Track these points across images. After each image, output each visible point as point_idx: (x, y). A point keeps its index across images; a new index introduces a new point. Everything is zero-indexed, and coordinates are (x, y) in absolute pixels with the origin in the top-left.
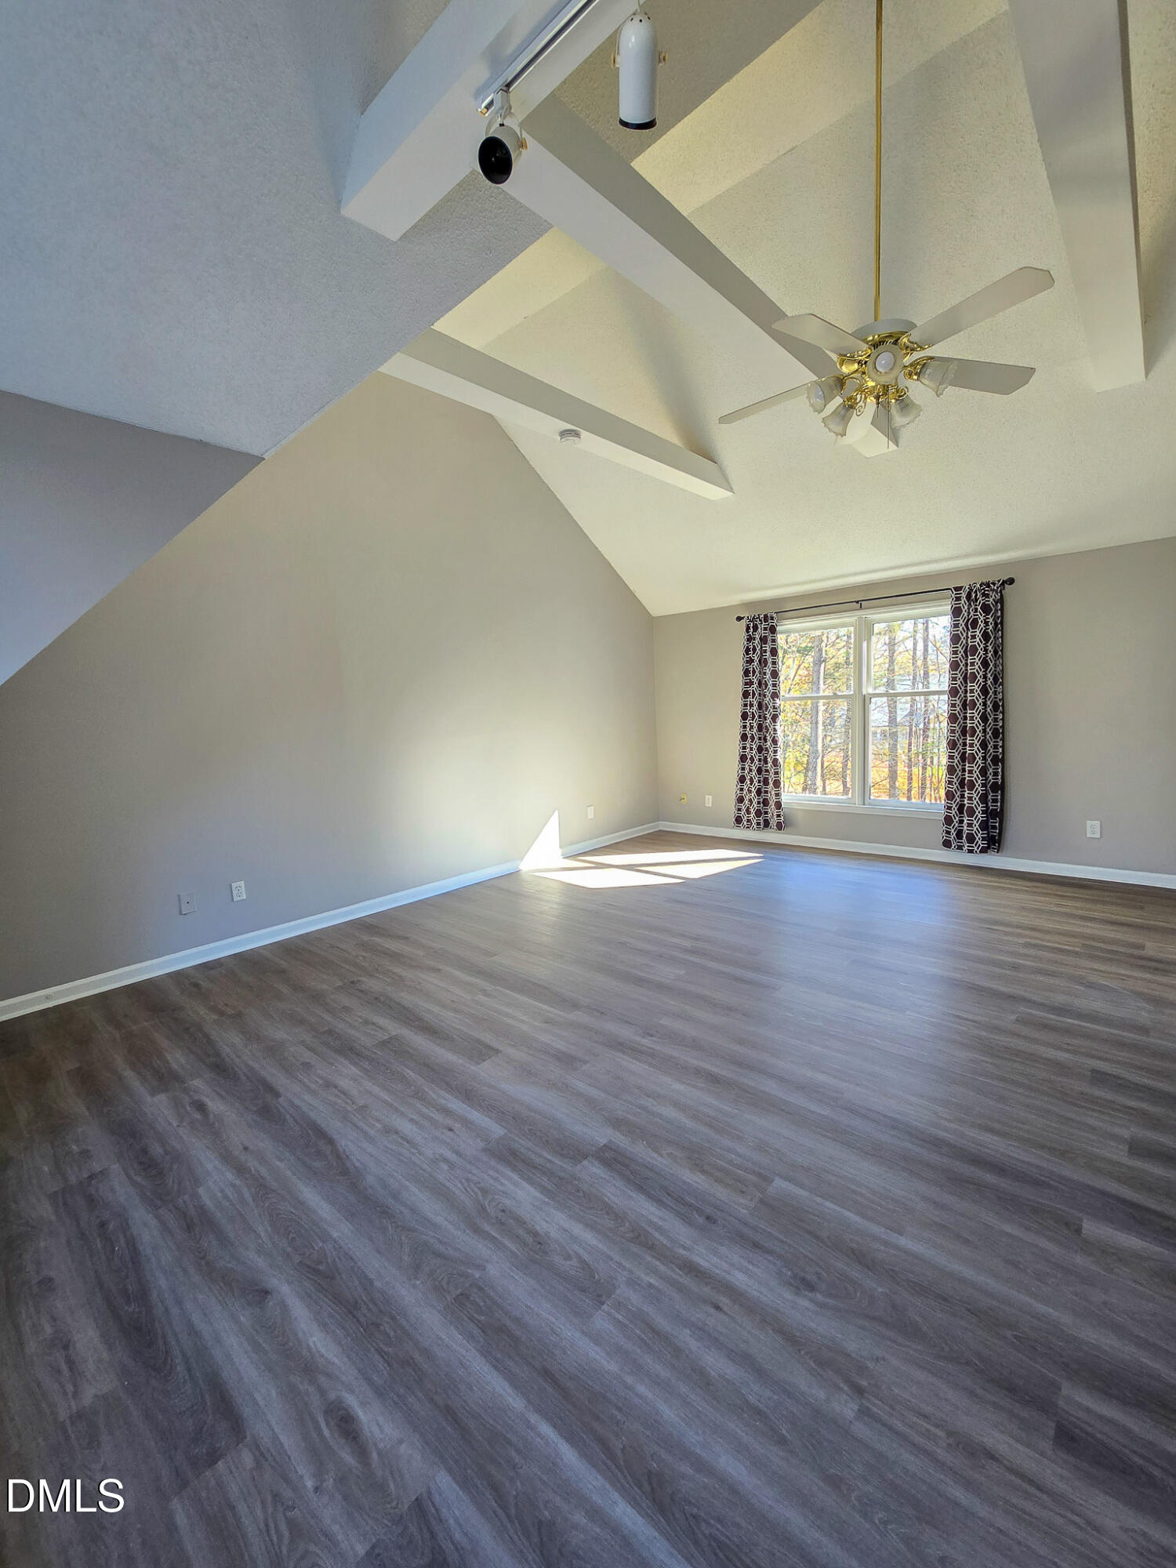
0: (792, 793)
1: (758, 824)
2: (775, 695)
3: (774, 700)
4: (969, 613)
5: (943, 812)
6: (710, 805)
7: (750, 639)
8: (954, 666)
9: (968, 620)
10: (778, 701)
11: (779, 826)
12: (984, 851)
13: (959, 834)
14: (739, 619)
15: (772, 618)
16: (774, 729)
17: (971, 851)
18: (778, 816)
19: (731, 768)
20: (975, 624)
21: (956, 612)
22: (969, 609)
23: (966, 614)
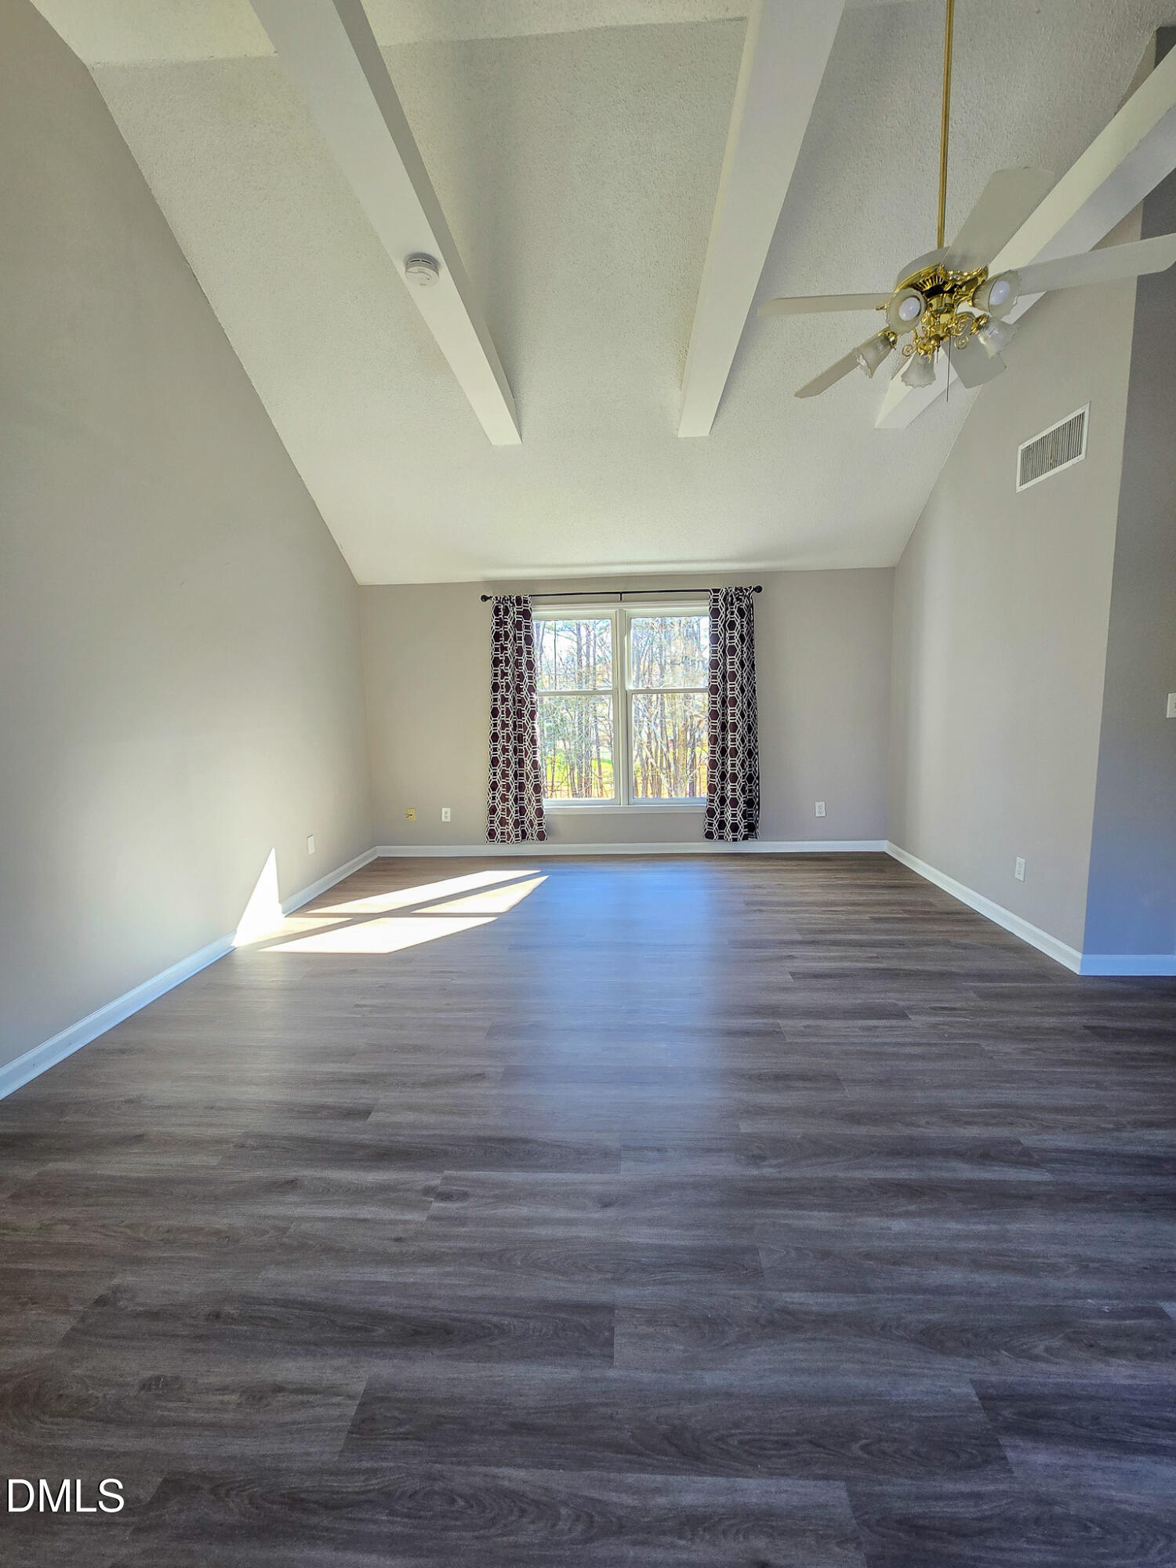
0: (557, 799)
1: (517, 836)
2: (532, 689)
3: (531, 695)
4: (726, 616)
5: (705, 805)
6: (449, 820)
7: (500, 623)
8: (714, 665)
9: (726, 622)
10: (534, 696)
11: (541, 836)
12: (745, 838)
13: (722, 825)
14: (485, 598)
15: (526, 602)
16: (533, 727)
17: (735, 840)
18: (540, 824)
19: (479, 773)
20: (732, 625)
21: (715, 613)
22: (726, 611)
23: (724, 616)
